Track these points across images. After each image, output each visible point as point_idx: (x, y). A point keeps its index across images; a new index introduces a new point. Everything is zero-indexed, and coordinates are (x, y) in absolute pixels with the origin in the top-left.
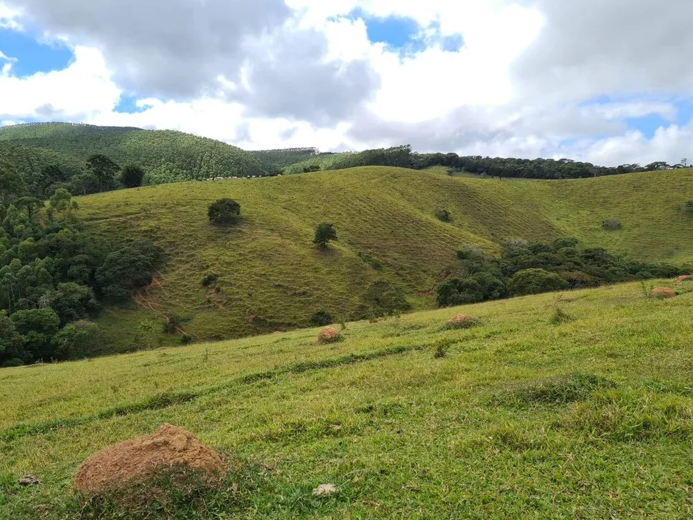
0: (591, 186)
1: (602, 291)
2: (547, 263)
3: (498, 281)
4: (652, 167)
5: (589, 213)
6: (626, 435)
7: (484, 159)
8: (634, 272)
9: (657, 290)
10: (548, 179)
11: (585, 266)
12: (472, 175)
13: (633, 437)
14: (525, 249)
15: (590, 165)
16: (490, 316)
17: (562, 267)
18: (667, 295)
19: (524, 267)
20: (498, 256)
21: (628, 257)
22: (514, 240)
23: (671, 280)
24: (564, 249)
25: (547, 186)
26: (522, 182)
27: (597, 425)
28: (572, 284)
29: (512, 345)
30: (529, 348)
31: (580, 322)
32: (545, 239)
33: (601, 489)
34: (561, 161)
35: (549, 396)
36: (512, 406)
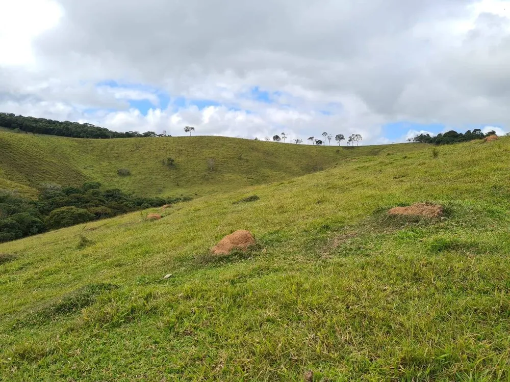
0: (108, 144)
1: (118, 219)
2: (78, 202)
3: (37, 219)
4: (147, 135)
5: (108, 164)
6: (120, 322)
7: (16, 117)
8: (139, 204)
9: (150, 215)
10: (75, 137)
11: (107, 202)
12: (6, 129)
13: (124, 322)
14: (59, 192)
15: (107, 130)
16: (25, 250)
17: (90, 204)
18: (156, 218)
19: (59, 205)
20: (35, 199)
21: (135, 194)
22: (49, 185)
23: (159, 208)
24: (91, 190)
25: (75, 143)
26: (54, 139)
27: (100, 320)
28: (98, 216)
29: (41, 273)
30: (56, 272)
31: (99, 245)
32: (75, 183)
33: (99, 368)
34: (85, 125)
35: (67, 308)
36: (35, 324)
